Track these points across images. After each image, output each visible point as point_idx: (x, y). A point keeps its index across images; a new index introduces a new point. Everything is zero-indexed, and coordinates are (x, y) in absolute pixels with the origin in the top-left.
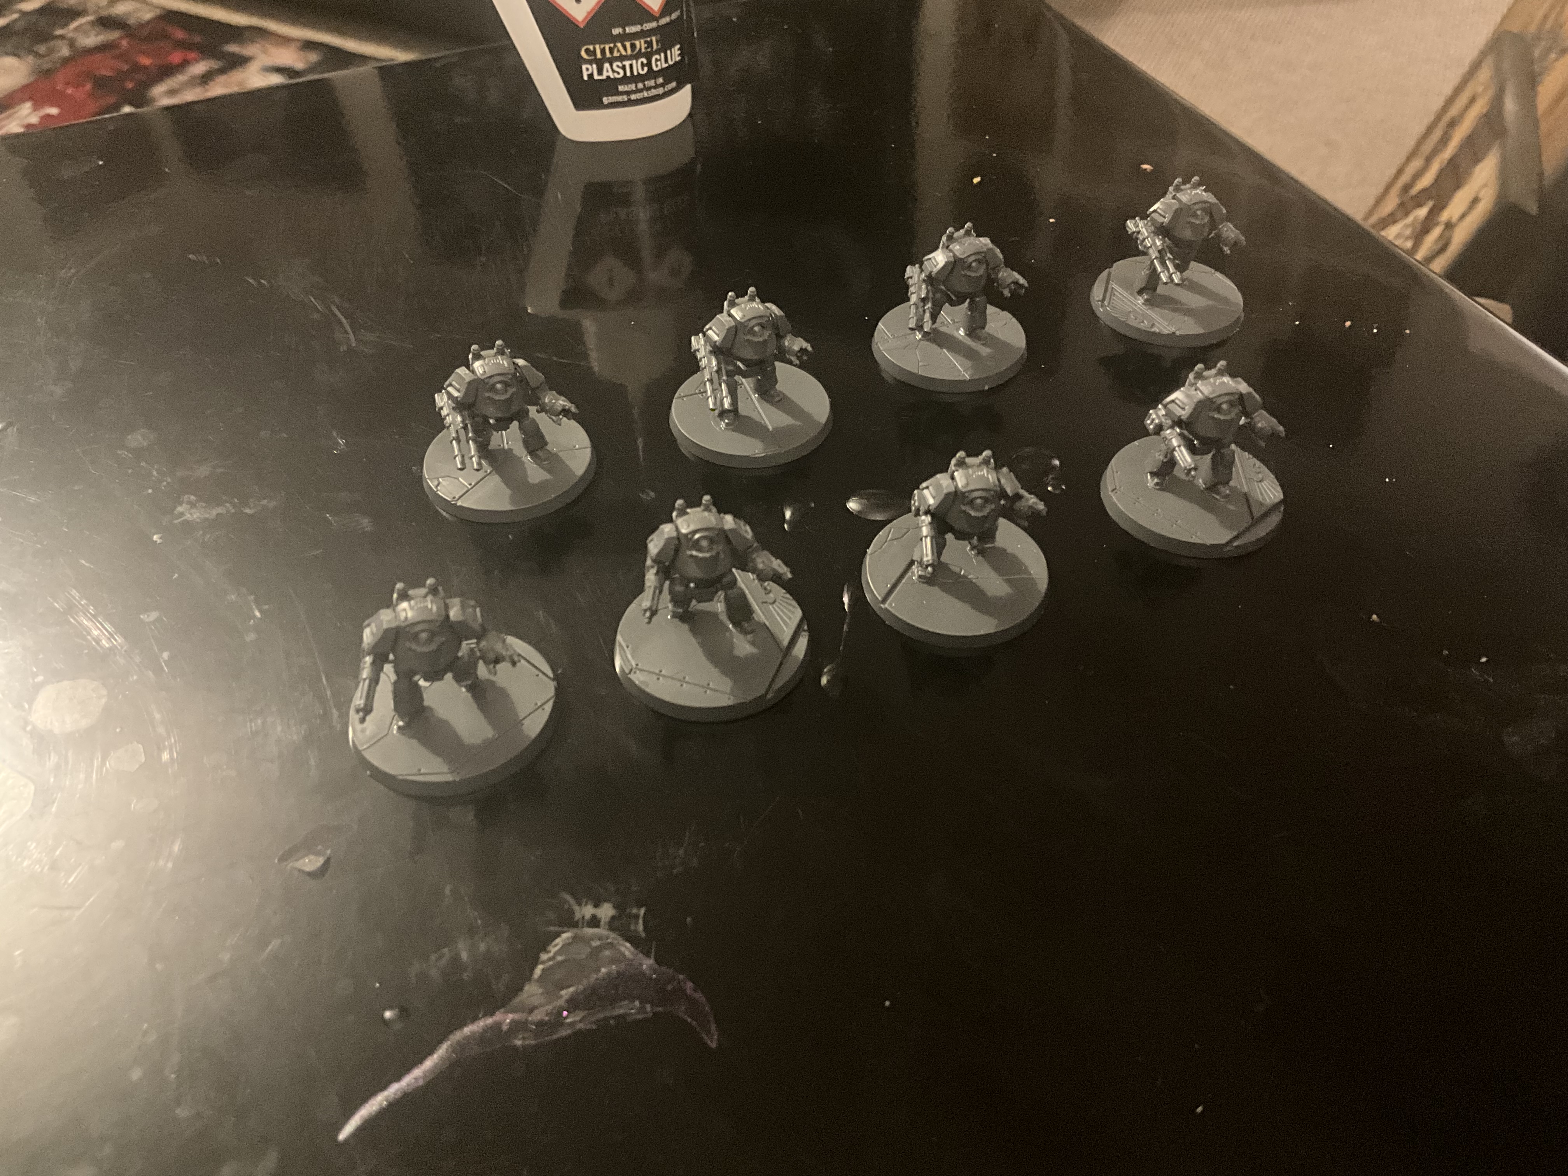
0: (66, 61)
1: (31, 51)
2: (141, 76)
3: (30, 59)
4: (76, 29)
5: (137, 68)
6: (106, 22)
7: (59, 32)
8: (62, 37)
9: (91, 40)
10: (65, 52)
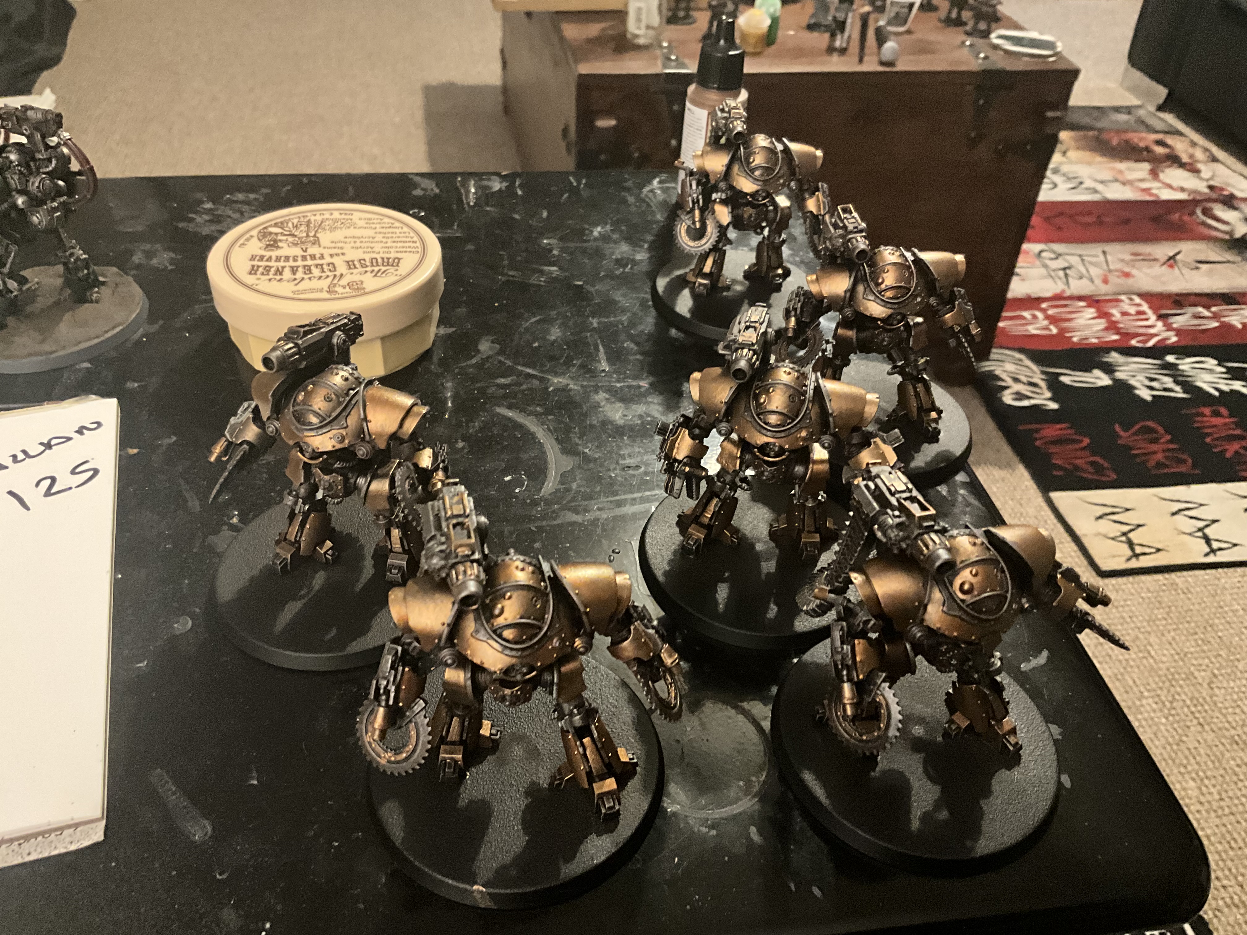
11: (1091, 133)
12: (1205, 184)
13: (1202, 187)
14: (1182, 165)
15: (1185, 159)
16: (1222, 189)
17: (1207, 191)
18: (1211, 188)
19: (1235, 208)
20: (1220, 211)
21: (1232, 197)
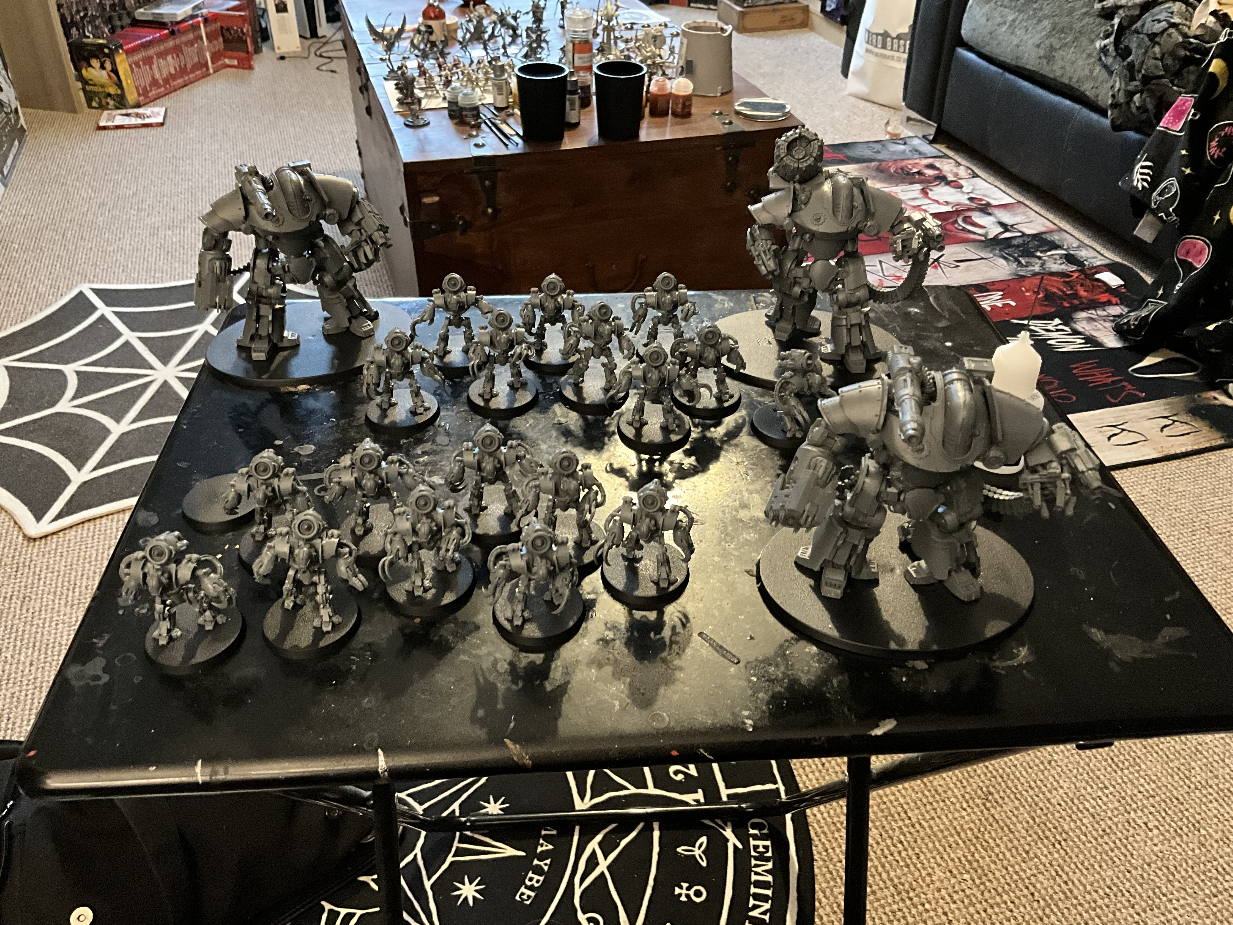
0: (1036, 274)
1: (1017, 260)
2: (1076, 302)
3: (1015, 265)
4: (1049, 256)
5: (1076, 296)
6: (1070, 259)
7: (1038, 254)
8: (1039, 258)
9: (1055, 267)
10: (1037, 268)
11: (873, 164)
12: (967, 196)
13: (963, 199)
14: (948, 183)
15: (951, 178)
16: (981, 200)
17: (968, 202)
18: (971, 199)
19: (990, 214)
20: (977, 218)
21: (988, 204)
